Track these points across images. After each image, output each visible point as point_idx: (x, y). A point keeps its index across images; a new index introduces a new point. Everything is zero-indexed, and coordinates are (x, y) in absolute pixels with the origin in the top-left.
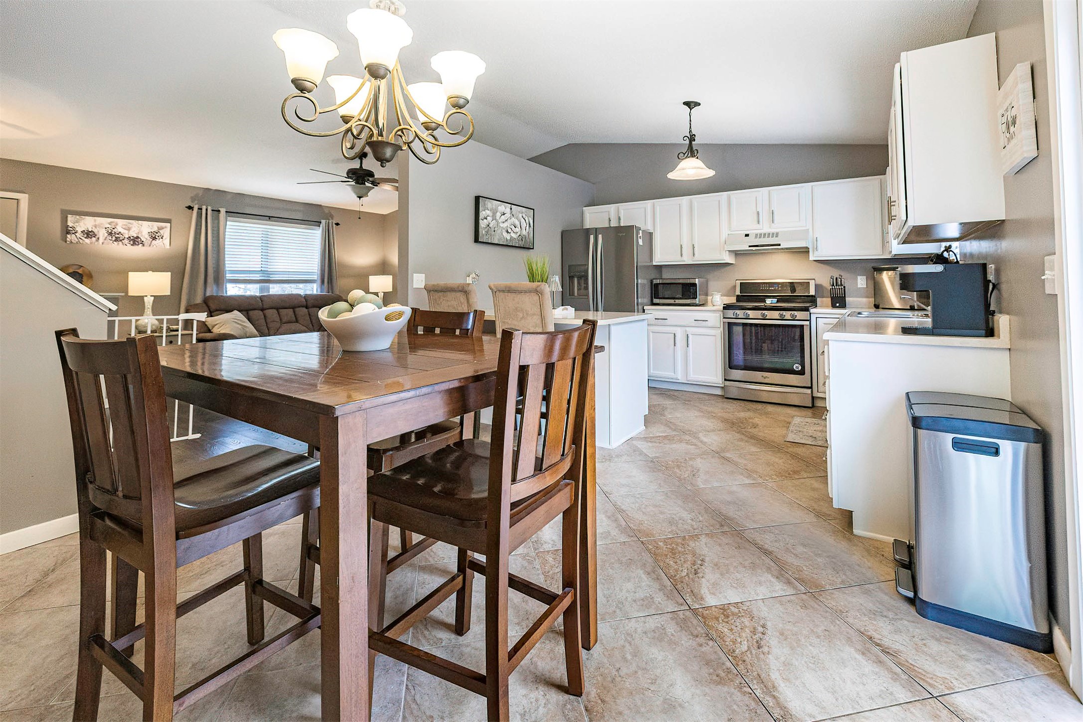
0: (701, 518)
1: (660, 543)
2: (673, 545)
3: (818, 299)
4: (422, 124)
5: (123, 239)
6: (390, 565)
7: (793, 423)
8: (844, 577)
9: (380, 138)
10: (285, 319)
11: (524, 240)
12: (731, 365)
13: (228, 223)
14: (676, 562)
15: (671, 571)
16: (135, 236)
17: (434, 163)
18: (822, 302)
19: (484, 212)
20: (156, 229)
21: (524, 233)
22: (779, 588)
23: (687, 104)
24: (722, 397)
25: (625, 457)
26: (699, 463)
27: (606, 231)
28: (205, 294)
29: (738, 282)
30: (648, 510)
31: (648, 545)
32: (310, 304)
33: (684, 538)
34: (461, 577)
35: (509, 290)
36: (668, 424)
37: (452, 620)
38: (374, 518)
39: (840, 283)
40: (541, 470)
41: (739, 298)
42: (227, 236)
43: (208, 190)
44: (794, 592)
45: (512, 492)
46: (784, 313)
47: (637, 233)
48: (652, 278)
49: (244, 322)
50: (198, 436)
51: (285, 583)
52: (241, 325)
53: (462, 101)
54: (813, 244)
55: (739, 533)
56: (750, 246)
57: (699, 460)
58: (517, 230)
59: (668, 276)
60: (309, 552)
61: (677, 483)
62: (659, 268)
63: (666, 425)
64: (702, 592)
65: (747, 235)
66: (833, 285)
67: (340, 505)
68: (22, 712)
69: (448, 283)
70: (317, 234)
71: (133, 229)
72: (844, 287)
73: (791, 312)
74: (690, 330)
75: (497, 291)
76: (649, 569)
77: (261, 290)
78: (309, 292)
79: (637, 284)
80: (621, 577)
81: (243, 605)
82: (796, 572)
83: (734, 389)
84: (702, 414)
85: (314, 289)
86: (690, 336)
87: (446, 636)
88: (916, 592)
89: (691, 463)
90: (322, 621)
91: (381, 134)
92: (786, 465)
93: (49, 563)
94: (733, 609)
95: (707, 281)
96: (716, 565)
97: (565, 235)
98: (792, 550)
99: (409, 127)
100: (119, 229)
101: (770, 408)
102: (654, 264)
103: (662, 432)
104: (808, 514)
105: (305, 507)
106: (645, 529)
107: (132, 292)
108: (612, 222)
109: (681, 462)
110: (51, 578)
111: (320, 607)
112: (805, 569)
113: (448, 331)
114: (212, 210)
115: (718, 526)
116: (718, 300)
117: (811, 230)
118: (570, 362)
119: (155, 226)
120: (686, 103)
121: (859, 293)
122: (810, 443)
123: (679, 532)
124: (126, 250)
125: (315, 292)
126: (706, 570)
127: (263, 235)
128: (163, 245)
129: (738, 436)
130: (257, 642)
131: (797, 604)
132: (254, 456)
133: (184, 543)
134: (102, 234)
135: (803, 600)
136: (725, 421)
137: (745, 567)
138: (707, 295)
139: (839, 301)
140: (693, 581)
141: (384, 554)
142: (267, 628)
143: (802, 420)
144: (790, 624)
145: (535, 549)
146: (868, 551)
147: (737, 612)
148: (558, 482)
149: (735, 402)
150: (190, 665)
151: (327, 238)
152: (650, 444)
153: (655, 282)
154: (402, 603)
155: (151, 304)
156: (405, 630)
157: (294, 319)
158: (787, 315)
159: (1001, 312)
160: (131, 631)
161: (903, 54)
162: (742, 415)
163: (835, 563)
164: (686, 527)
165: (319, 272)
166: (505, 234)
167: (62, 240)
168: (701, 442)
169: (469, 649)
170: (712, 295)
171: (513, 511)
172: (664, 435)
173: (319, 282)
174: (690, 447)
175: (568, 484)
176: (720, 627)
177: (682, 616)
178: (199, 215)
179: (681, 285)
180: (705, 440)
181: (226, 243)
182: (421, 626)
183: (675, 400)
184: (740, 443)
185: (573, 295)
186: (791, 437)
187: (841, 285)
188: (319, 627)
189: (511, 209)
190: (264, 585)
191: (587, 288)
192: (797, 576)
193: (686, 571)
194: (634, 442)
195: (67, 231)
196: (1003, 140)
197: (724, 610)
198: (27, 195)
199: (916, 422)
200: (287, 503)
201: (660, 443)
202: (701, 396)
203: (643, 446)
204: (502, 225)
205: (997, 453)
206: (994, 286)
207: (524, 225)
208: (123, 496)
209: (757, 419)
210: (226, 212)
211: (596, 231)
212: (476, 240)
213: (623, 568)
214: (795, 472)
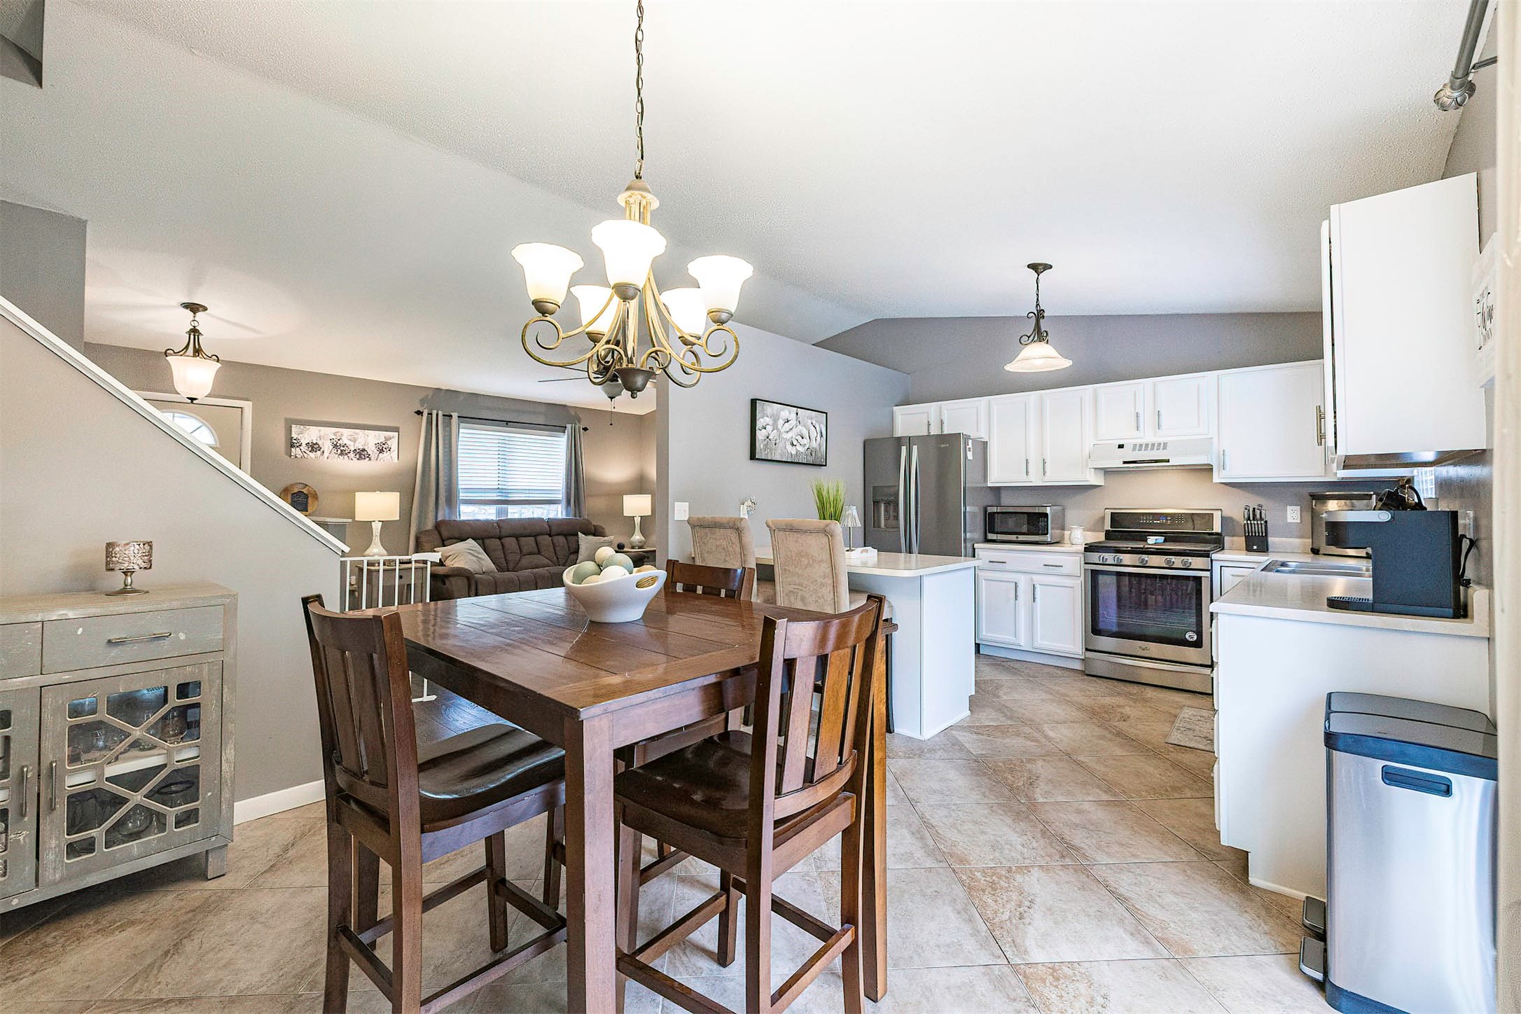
0: (1035, 845)
1: (976, 873)
2: (994, 878)
3: (1226, 538)
4: (680, 338)
5: (349, 453)
6: (644, 875)
7: (1181, 716)
8: (1227, 942)
9: (630, 365)
10: (525, 550)
11: (813, 454)
12: (1096, 630)
13: (461, 430)
14: (996, 901)
15: (988, 912)
16: (361, 448)
17: (694, 385)
18: (1233, 543)
19: (761, 420)
20: (383, 440)
21: (814, 445)
22: (1133, 948)
23: (1034, 267)
24: (1083, 673)
25: (940, 753)
26: (1040, 768)
27: (923, 440)
28: (436, 519)
29: (1109, 512)
30: (965, 827)
31: (961, 875)
32: (554, 530)
33: (1009, 870)
34: (724, 897)
35: (791, 529)
36: (1002, 709)
37: (713, 946)
38: (624, 823)
39: (1258, 516)
40: (811, 782)
41: (1109, 535)
42: (459, 447)
43: (439, 389)
44: (1153, 956)
45: (775, 808)
46: (1173, 558)
47: (966, 444)
48: (986, 504)
49: (479, 553)
50: (433, 697)
51: (529, 883)
52: (475, 556)
53: (724, 316)
54: (1219, 459)
55: (1086, 869)
56: (1125, 463)
57: (1040, 763)
58: (805, 441)
59: (1008, 501)
60: (555, 851)
61: (1007, 793)
62: (997, 491)
63: (1000, 710)
64: (1027, 943)
65: (1121, 446)
66: (1249, 519)
67: (586, 816)
68: (273, 998)
69: (717, 516)
70: (560, 443)
71: (359, 440)
72: (1266, 522)
73: (1183, 558)
74: (1037, 579)
75: (774, 529)
76: (959, 906)
77: (499, 513)
78: (552, 516)
79: (965, 513)
80: (923, 914)
81: (485, 904)
82: (1160, 930)
83: (1101, 663)
84: (1049, 697)
85: (557, 512)
86: (1038, 587)
87: (707, 965)
88: (1326, 973)
89: (1029, 766)
90: (568, 935)
91: (630, 361)
92: (1164, 778)
93: (287, 836)
94: (1066, 969)
95: (1064, 510)
96: (1049, 909)
97: (869, 446)
98: (1158, 899)
99: (662, 349)
100: (345, 441)
101: (1150, 693)
102: (989, 485)
103: (992, 720)
104: (1186, 850)
105: (549, 804)
106: (959, 853)
107: (359, 517)
108: (932, 427)
109: (1015, 765)
110: (291, 853)
111: (565, 917)
112: (1172, 926)
113: (712, 593)
114: (444, 415)
115: (1057, 857)
116: (1079, 536)
117: (1215, 441)
118: (848, 651)
119: (381, 436)
120: (1031, 266)
121: (1288, 531)
122: (1203, 748)
123: (1004, 861)
124: (351, 466)
125: (560, 516)
126: (1034, 915)
127: (499, 449)
128: (390, 461)
129: (1098, 731)
130: (500, 950)
131: (1155, 972)
132: (497, 738)
133: (429, 837)
134: (327, 446)
135: (1163, 968)
136: (1081, 707)
137: (1089, 916)
138: (1063, 529)
139: (1257, 541)
140: (1017, 928)
141: (636, 861)
142: (511, 934)
143: (1195, 713)
144: (1142, 997)
145: (817, 868)
146: (1268, 909)
147: (1072, 974)
148: (836, 794)
149: (1100, 681)
150: (432, 967)
151: (573, 450)
152: (975, 736)
153: (990, 510)
154: (657, 920)
155: (379, 530)
156: (660, 954)
157: (536, 550)
158: (1177, 561)
159: (1479, 583)
160: (374, 926)
161: (1334, 208)
162: (1108, 700)
163: (1216, 922)
164: (1014, 854)
165: (564, 490)
166: (789, 448)
167: (286, 454)
168: (1046, 737)
169: (733, 984)
170: (1070, 529)
171: (776, 830)
172: (995, 724)
173: (564, 502)
174: (1029, 743)
175: (848, 798)
176: (1046, 992)
177: (997, 972)
178: (430, 422)
179: (1026, 516)
180: (1051, 734)
181: (459, 455)
182: (678, 950)
183: (1015, 674)
184: (1101, 742)
185: (879, 527)
186: (1176, 738)
187: (1261, 519)
188: (565, 941)
189: (797, 414)
190: (507, 885)
191: (897, 518)
192: (1160, 935)
193: (1008, 913)
194: (954, 732)
195: (292, 444)
196: (1478, 339)
197: (1054, 970)
198: (251, 403)
199: (1331, 740)
200: (531, 797)
201: (989, 736)
202: (1051, 670)
203: (966, 738)
204: (785, 436)
205: (1447, 791)
206: (1473, 543)
207: (814, 434)
208: (370, 782)
209: (1128, 708)
210: (459, 417)
211: (910, 441)
212: (753, 457)
213: (927, 902)
214: (1174, 789)
